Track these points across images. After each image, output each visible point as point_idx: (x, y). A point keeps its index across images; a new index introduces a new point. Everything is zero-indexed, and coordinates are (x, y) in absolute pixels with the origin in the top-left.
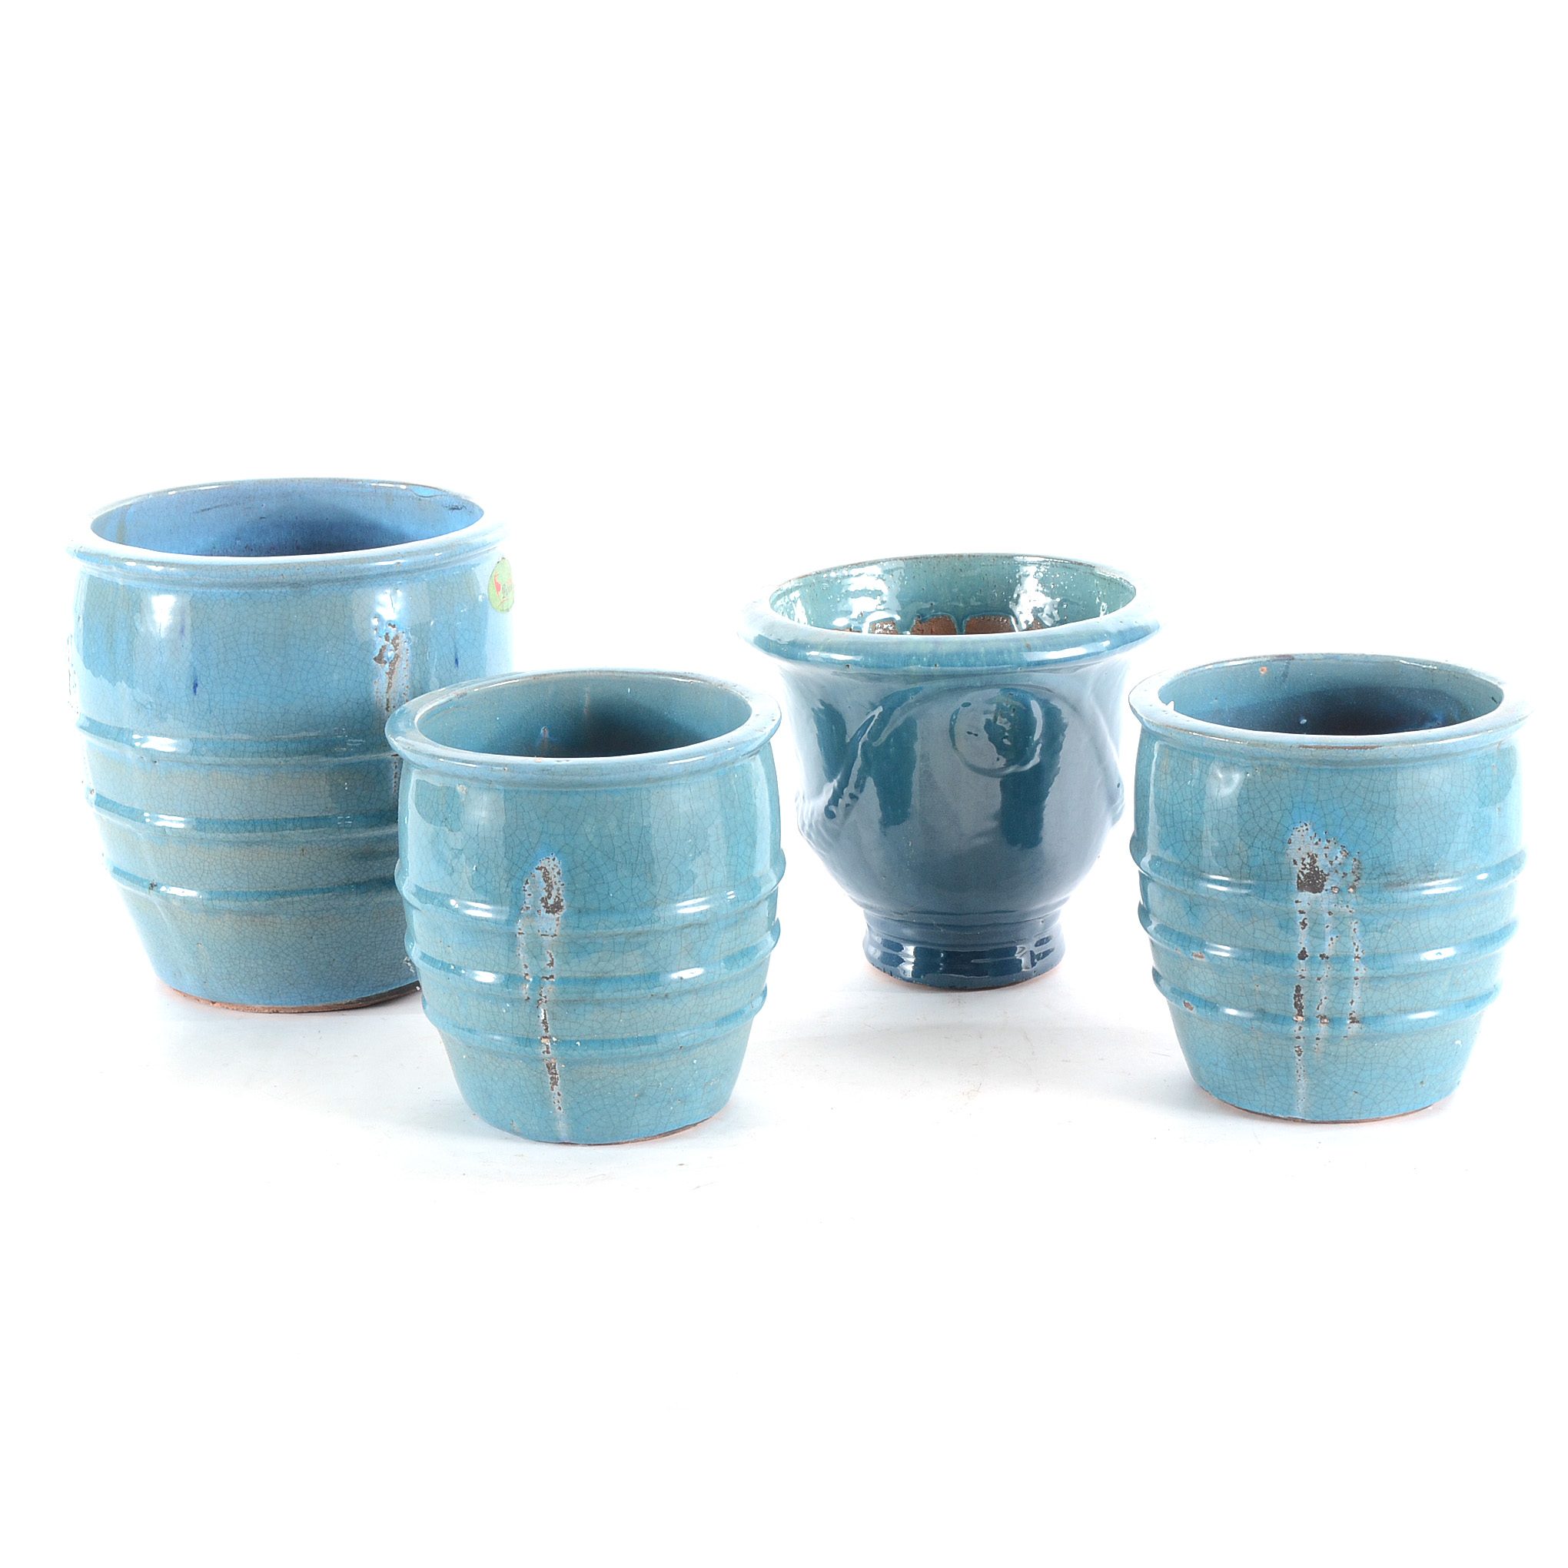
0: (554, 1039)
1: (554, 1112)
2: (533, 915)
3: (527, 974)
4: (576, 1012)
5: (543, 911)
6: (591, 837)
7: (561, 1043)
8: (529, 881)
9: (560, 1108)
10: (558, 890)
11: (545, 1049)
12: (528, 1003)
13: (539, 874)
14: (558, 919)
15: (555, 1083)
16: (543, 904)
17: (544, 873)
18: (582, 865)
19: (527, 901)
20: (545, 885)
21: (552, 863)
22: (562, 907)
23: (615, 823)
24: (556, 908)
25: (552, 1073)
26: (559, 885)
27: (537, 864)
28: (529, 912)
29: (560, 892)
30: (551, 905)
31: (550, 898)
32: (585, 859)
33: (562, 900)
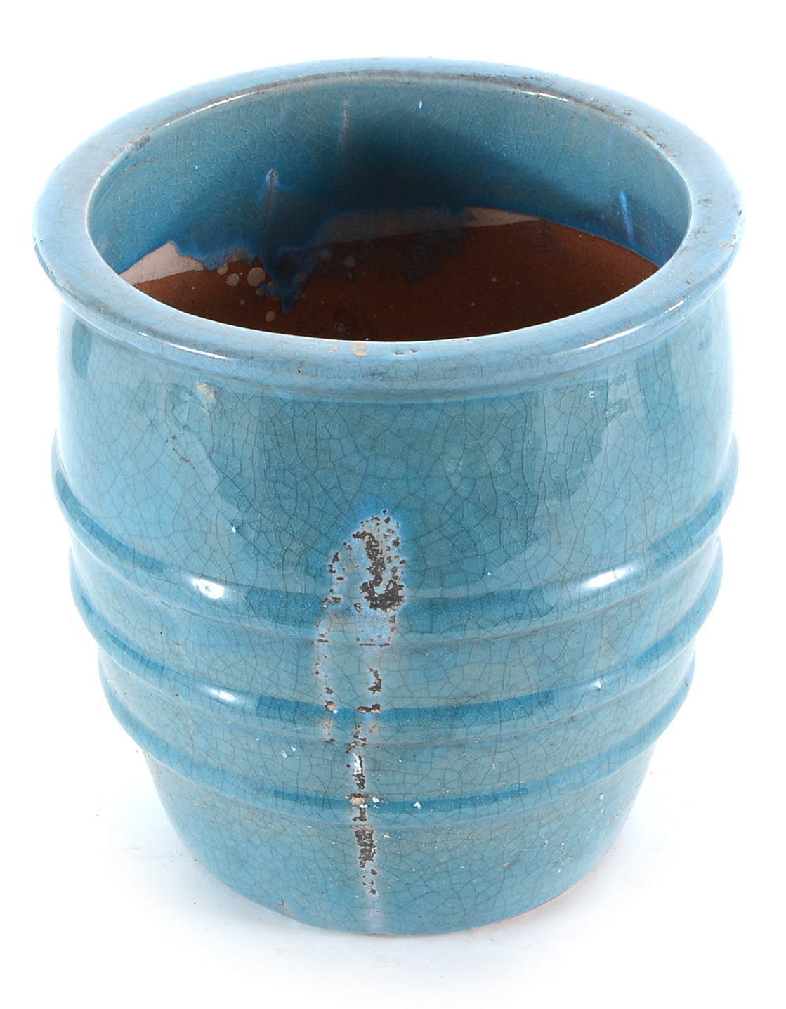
0: (375, 800)
1: (363, 895)
2: (346, 612)
3: (331, 703)
4: (417, 759)
5: (365, 605)
6: (455, 481)
7: (388, 805)
8: (339, 556)
9: (374, 892)
10: (394, 570)
11: (358, 815)
12: (331, 747)
13: (359, 545)
14: (393, 619)
15: (370, 858)
16: (366, 594)
17: (368, 543)
18: (440, 527)
19: (335, 588)
20: (369, 563)
21: (384, 528)
22: (399, 599)
23: (498, 454)
24: (390, 598)
25: (366, 844)
26: (396, 563)
27: (355, 527)
28: (339, 606)
29: (398, 574)
30: (380, 595)
31: (378, 584)
32: (445, 518)
33: (401, 587)
